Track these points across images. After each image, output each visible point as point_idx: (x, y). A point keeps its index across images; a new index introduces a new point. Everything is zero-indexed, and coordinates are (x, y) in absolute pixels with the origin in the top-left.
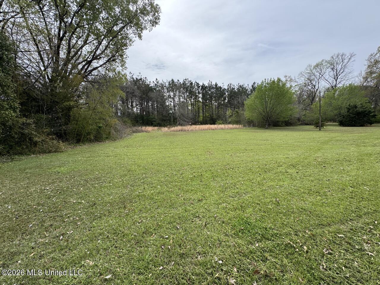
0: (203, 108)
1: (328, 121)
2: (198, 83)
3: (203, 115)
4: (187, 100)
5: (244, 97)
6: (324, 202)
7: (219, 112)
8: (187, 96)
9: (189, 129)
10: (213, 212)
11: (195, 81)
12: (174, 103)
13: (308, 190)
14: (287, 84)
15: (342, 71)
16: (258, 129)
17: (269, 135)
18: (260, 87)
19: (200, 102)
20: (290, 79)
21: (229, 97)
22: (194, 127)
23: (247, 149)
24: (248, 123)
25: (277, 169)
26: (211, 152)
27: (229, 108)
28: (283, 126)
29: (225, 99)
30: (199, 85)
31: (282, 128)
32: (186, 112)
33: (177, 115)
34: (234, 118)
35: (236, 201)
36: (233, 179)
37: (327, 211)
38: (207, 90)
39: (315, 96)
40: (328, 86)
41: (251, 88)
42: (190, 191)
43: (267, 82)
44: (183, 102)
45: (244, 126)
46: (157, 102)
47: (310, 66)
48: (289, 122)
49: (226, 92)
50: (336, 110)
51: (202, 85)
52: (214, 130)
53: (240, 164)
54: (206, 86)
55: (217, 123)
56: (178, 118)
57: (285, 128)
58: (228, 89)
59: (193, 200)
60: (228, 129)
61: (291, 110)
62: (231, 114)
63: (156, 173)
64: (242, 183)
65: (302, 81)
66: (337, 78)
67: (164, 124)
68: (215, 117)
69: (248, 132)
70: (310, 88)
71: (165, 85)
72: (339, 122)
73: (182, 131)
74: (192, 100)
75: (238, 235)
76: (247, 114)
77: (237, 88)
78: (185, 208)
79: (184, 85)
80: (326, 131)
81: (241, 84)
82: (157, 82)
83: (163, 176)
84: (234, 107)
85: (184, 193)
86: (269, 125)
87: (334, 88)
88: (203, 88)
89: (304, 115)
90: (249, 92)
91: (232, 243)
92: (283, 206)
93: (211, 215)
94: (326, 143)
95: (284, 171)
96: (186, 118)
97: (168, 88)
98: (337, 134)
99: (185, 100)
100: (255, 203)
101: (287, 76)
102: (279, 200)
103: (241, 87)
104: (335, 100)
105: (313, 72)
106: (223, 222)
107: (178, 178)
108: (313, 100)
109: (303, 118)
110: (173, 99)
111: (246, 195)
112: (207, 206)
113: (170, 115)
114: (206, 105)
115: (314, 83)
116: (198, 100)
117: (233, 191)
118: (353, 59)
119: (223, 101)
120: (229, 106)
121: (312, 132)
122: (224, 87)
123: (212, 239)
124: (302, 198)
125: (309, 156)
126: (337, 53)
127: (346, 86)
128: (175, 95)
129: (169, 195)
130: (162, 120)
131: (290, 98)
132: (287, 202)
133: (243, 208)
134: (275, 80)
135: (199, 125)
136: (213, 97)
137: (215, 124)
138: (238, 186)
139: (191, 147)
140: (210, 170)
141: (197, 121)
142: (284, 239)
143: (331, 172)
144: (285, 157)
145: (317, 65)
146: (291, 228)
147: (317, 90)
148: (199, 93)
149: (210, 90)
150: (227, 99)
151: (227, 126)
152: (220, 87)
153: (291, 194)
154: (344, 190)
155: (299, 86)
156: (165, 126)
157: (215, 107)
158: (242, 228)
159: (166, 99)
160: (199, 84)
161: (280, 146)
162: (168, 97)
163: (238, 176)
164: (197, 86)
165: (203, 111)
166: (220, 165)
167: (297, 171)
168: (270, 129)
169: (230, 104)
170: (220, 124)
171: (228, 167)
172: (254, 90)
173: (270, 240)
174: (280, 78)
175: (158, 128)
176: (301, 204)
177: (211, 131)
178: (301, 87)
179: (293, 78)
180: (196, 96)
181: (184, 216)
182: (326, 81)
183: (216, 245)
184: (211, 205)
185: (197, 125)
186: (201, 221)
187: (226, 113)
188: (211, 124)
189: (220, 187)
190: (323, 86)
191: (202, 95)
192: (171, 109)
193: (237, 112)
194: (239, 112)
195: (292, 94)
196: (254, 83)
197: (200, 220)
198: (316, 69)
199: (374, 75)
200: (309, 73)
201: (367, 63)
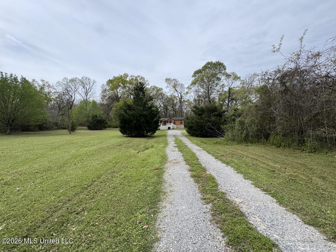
14: (45, 89)
15: (89, 90)
20: (48, 85)
28: (36, 131)
39: (72, 105)
40: (82, 99)
47: (66, 79)
48: (44, 126)
50: (86, 117)
65: (60, 89)
66: (87, 94)
70: (68, 97)
72: (88, 127)
89: (61, 120)
101: (44, 81)
105: (70, 85)
108: (71, 108)
109: (61, 123)
115: (71, 94)
118: (95, 84)
126: (85, 76)
147: (74, 100)
155: (58, 93)
178: (60, 94)
179: (52, 85)
182: (80, 95)
190: (78, 98)
198: (71, 83)
199: (106, 98)
200: (66, 84)
201: (101, 89)
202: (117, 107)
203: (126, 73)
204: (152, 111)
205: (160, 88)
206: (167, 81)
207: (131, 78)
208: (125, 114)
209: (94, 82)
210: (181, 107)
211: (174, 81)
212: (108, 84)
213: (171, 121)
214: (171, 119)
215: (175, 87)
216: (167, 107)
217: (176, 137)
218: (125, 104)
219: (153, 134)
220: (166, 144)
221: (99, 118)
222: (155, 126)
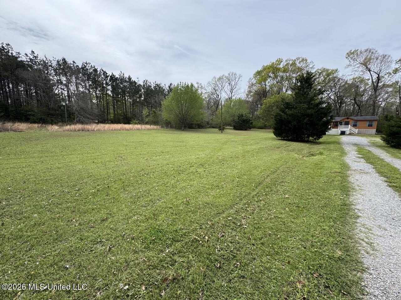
0: (114, 104)
1: (227, 125)
2: (105, 72)
3: (114, 112)
4: (90, 91)
5: (161, 97)
6: (221, 194)
7: (135, 110)
8: (90, 85)
9: (94, 129)
10: (121, 230)
11: (100, 68)
12: (68, 92)
13: (211, 185)
14: (199, 91)
15: (234, 87)
16: (175, 131)
17: (185, 137)
18: (177, 88)
19: (109, 95)
20: (201, 86)
21: (145, 95)
22: (101, 126)
23: (164, 151)
24: (166, 124)
25: (189, 169)
26: (123, 157)
27: (146, 107)
29: (141, 96)
30: (108, 75)
31: (195, 130)
32: (90, 107)
33: (74, 108)
34: (151, 118)
35: (149, 210)
36: (147, 186)
37: (222, 201)
38: (118, 83)
39: (219, 104)
40: (227, 97)
41: (168, 88)
42: (89, 211)
43: (182, 85)
44: (83, 92)
45: (162, 127)
46: (36, 87)
47: (215, 78)
48: (201, 124)
49: (142, 89)
50: (232, 117)
51: (110, 75)
52: (128, 130)
53: (155, 168)
54: (117, 78)
55: (132, 122)
56: (76, 113)
57: (198, 130)
58: (144, 85)
59: (94, 222)
60: (145, 129)
61: (202, 114)
62: (147, 114)
63: (32, 195)
64: (157, 188)
65: (209, 89)
66: (232, 92)
67: (52, 121)
68: (129, 115)
69: (166, 133)
70: (215, 97)
71: (49, 64)
72: (234, 127)
73: (83, 130)
74: (98, 92)
75: (148, 248)
76: (164, 115)
77: (154, 87)
78: (81, 235)
79: (84, 70)
80: (225, 133)
81: (158, 83)
82: (35, 57)
83: (45, 197)
84: (151, 107)
85: (80, 216)
86: (185, 127)
87: (230, 99)
88: (113, 79)
89: (212, 119)
90: (166, 92)
91: (142, 259)
92: (192, 204)
93: (119, 234)
94: (225, 143)
95: (194, 171)
96: (90, 115)
97: (57, 69)
98: (232, 136)
99: (87, 91)
100: (167, 207)
101: (198, 83)
102: (189, 200)
103: (158, 86)
104: (231, 109)
105: (217, 83)
106: (133, 239)
107: (71, 196)
108: (217, 107)
109: (211, 122)
110: (67, 86)
111: (160, 201)
112: (114, 225)
113: (62, 108)
114: (118, 101)
115: (218, 93)
116: (106, 93)
117: (146, 200)
118: (240, 79)
119: (139, 98)
120: (146, 104)
121: (217, 134)
122: (139, 82)
123: (117, 264)
124: (206, 194)
125: (213, 156)
126: (231, 72)
127: (237, 99)
128: (69, 81)
129: (55, 224)
130: (48, 115)
131: (201, 103)
132: (196, 199)
133: (155, 216)
134: (189, 85)
135: (108, 123)
136: (126, 92)
137: (130, 124)
138: (151, 193)
139: (96, 152)
140: (121, 179)
141: (107, 119)
142: (191, 235)
143: (227, 168)
144: (196, 157)
145: (220, 79)
146: (197, 223)
147: (220, 99)
148: (107, 84)
149: (122, 83)
150: (143, 96)
151: (144, 127)
152: (135, 82)
153: (199, 192)
154: (234, 181)
155: (208, 93)
156: (52, 123)
157: (129, 104)
158: (153, 238)
159: (54, 85)
160: (106, 74)
161: (193, 147)
162: (58, 82)
163: (152, 181)
164: (104, 75)
165: (114, 107)
166: (133, 171)
167: (204, 170)
168: (186, 131)
169: (147, 102)
170: (136, 123)
171: (142, 173)
172: (171, 91)
173: (180, 241)
174: (193, 84)
175: (40, 125)
176: (206, 199)
177: (125, 131)
179: (203, 86)
180: (103, 87)
181: (79, 247)
182: (225, 93)
183: (122, 270)
184: (119, 222)
185: (106, 123)
186: (105, 246)
187: (142, 113)
188: (125, 123)
189: (131, 198)
190: (224, 96)
191: (112, 87)
192: (64, 100)
193: (155, 112)
194: (156, 112)
195: (202, 100)
196: (171, 84)
197: (103, 245)
198: (219, 81)
199: (252, 94)
200: (214, 84)
201: (248, 84)
202: (266, 105)
203: (280, 59)
204: (320, 109)
205: (333, 70)
206: (349, 56)
207: (285, 64)
208: (283, 114)
209: (240, 76)
210: (374, 97)
211: (365, 54)
212: (255, 77)
213: (349, 122)
214: (348, 118)
215: (365, 64)
216: (343, 100)
217: (359, 146)
218: (282, 102)
219: (318, 140)
220: (343, 153)
221: (245, 118)
222: (324, 129)
